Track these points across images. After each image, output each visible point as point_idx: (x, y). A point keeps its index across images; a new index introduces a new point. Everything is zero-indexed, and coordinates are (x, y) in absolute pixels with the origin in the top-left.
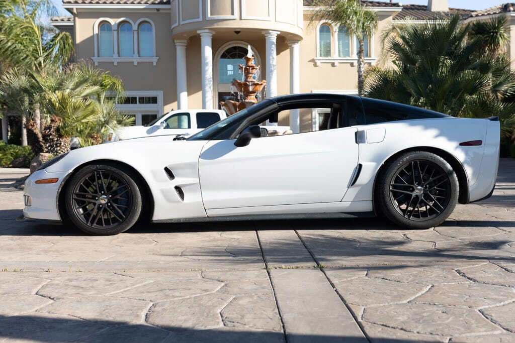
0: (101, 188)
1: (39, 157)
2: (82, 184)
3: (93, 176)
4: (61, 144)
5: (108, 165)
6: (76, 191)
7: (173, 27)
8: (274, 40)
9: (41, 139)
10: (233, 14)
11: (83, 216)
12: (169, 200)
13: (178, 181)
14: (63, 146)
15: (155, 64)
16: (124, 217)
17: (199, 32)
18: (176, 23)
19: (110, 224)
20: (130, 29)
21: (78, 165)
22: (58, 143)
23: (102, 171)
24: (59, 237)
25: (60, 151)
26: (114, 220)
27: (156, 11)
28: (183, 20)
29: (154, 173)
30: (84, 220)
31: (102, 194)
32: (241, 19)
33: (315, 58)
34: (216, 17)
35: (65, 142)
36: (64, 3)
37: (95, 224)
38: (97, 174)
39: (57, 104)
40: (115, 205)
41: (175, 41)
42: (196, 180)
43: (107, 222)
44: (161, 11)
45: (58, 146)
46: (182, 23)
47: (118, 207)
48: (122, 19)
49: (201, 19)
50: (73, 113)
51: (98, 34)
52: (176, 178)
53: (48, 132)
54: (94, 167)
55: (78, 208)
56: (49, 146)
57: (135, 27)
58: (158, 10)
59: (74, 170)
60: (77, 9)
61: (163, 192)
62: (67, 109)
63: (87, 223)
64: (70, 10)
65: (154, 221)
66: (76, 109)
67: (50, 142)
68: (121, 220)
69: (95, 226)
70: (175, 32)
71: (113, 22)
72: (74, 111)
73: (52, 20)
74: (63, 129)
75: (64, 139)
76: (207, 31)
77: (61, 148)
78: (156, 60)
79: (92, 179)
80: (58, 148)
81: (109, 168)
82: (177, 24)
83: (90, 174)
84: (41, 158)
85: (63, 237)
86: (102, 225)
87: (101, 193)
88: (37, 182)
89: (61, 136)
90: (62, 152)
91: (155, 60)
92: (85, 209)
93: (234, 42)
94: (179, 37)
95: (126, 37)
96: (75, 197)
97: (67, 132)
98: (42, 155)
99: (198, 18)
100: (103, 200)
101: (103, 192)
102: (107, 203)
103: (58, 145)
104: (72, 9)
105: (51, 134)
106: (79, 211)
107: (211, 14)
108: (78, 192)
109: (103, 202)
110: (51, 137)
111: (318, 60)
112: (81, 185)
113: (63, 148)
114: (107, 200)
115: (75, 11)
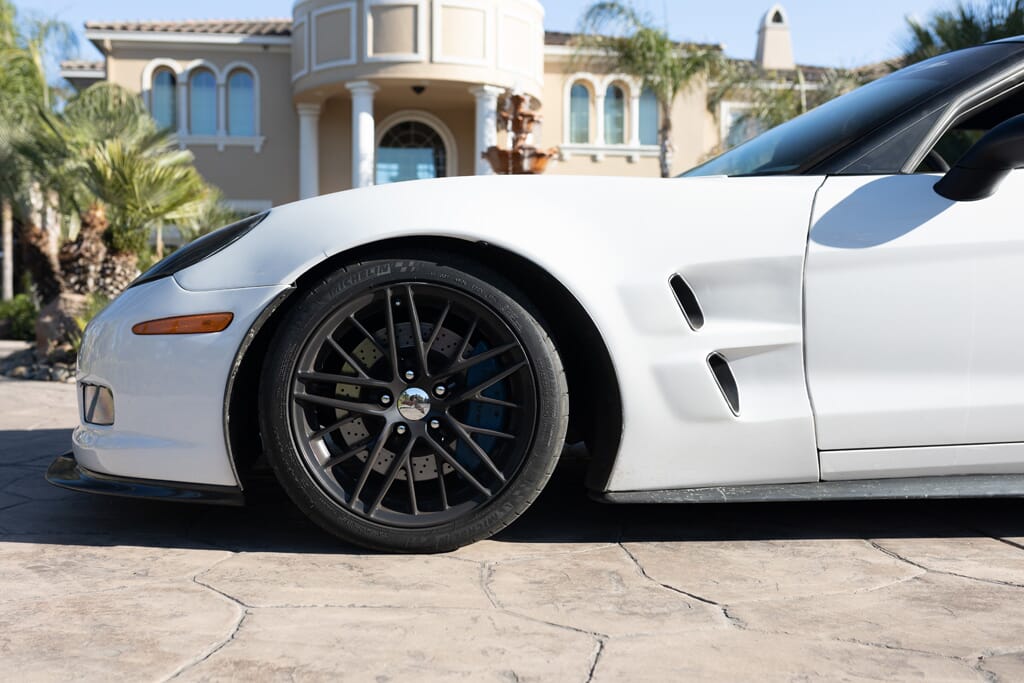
0: (409, 358)
1: (57, 304)
2: (329, 337)
3: (379, 305)
4: (114, 269)
5: (439, 264)
6: (306, 367)
7: (296, 76)
8: (493, 105)
9: (57, 267)
10: (416, 50)
11: (328, 471)
12: (683, 411)
13: (718, 334)
14: (119, 275)
15: (257, 149)
16: (502, 476)
17: (349, 85)
18: (302, 68)
19: (442, 508)
20: (211, 83)
21: (321, 258)
22: (108, 268)
23: (413, 287)
24: (229, 554)
25: (111, 288)
26: (458, 490)
27: (260, 50)
28: (318, 63)
29: (630, 298)
30: (336, 490)
31: (411, 384)
32: (431, 61)
33: (561, 145)
34: (384, 57)
35: (124, 264)
36: (86, 27)
37: (379, 506)
38: (394, 300)
39: (109, 173)
40: (463, 429)
41: (300, 106)
42: (791, 333)
43: (429, 495)
44: (272, 50)
45: (108, 276)
46: (315, 68)
47: (474, 435)
48: (196, 63)
49: (353, 60)
50: (147, 195)
51: (150, 92)
52: (709, 323)
53: (75, 251)
54: (381, 269)
55: (313, 437)
56: (76, 283)
57: (221, 78)
58: (266, 46)
59: (299, 280)
60: (112, 42)
61: (663, 377)
62: (132, 184)
63: (349, 500)
64: (98, 44)
65: (613, 497)
66: (154, 185)
67: (79, 274)
68: (488, 492)
69: (379, 513)
70: (300, 87)
71: (180, 67)
72: (148, 189)
73: (61, 66)
74: (119, 232)
75: (123, 258)
76: (365, 83)
77: (115, 279)
78: (261, 143)
79: (373, 317)
80: (108, 280)
81: (447, 273)
82: (304, 72)
83: (367, 299)
84: (61, 305)
85: (244, 555)
86: (411, 512)
87: (403, 376)
88: (142, 329)
89: (113, 250)
90: (117, 288)
91: (257, 142)
92: (337, 444)
93: (407, 112)
94: (307, 97)
95: (203, 97)
96: (299, 390)
97: (130, 242)
98: (65, 300)
99: (348, 57)
100: (410, 407)
101: (410, 375)
102: (428, 419)
103: (108, 272)
104: (102, 41)
105: (81, 256)
106: (317, 448)
107: (375, 50)
108: (311, 370)
109: (414, 414)
110: (81, 262)
111: (565, 148)
112: (327, 343)
113: (119, 279)
114: (427, 409)
115: (108, 45)
